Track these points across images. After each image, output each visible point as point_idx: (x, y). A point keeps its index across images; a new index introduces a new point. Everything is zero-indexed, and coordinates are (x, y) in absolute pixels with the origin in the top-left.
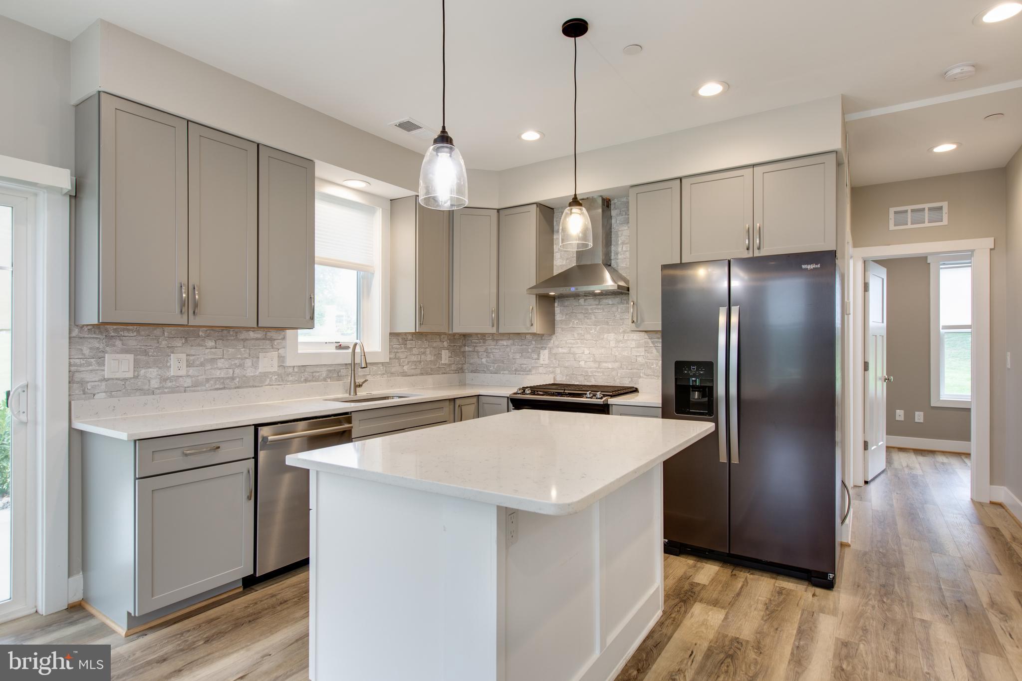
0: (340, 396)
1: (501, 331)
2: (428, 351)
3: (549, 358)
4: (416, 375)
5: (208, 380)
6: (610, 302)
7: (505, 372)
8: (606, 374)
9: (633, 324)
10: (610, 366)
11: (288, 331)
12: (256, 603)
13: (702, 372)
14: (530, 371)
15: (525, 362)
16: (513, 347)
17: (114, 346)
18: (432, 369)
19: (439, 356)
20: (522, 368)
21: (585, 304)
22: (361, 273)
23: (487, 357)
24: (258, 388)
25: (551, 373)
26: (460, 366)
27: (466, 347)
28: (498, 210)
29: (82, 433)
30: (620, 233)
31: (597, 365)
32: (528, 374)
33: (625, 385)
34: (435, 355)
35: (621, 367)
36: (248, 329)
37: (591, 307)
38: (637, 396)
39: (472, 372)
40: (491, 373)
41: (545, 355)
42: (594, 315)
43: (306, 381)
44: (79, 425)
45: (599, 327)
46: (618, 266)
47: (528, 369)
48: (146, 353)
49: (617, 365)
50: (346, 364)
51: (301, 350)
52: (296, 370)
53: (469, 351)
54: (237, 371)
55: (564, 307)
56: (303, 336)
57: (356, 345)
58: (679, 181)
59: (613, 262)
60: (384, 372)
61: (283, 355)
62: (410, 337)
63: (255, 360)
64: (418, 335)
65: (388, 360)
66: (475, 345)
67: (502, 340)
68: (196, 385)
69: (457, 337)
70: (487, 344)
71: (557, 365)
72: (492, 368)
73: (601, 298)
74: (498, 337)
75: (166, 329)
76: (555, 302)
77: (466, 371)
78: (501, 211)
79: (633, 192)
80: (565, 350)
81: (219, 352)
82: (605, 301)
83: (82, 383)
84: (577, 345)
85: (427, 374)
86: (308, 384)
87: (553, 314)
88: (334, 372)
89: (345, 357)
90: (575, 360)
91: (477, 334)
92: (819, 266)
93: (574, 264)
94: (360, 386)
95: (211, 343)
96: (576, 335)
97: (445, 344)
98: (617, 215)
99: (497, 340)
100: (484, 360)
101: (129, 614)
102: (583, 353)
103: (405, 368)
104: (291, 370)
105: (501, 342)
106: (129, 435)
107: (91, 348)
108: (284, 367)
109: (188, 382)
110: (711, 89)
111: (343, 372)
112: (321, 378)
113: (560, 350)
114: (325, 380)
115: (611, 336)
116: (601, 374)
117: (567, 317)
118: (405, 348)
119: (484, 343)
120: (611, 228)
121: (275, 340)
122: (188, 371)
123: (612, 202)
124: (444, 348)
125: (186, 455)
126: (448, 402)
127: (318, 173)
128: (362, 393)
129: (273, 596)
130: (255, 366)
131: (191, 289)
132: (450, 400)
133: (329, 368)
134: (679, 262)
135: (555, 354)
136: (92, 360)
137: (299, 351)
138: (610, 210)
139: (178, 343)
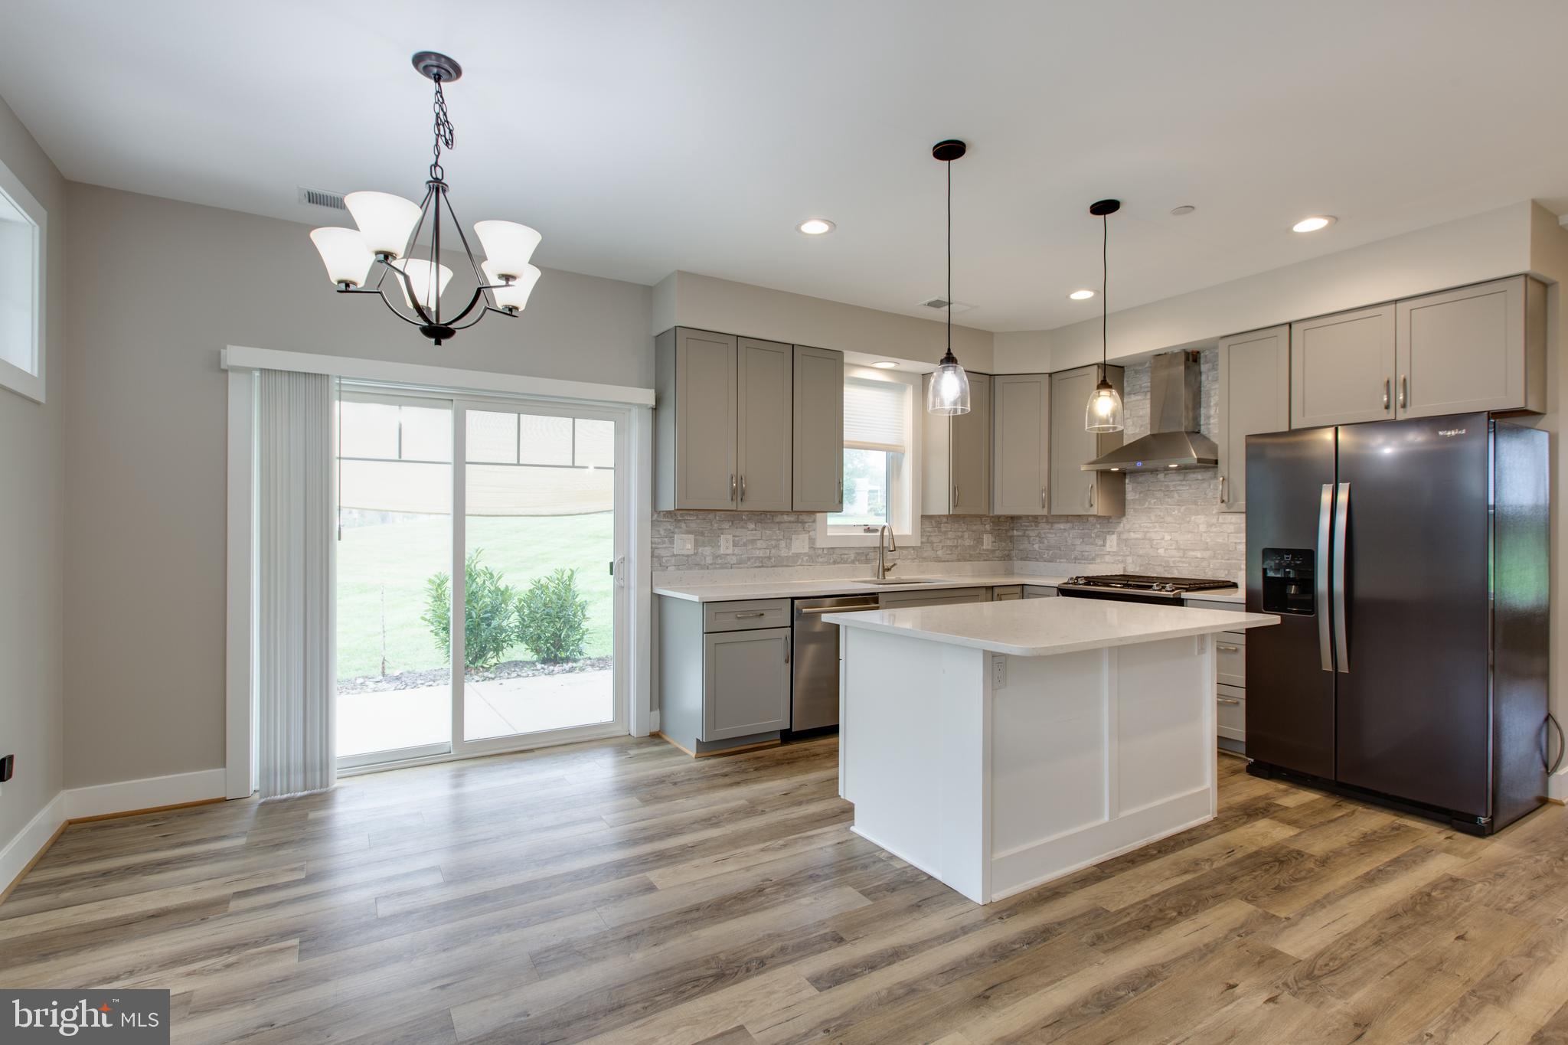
0: (868, 579)
1: (1054, 512)
2: (966, 535)
3: (1118, 544)
4: (952, 561)
5: (749, 559)
6: (1200, 477)
7: (1062, 560)
8: (1193, 564)
9: (1223, 504)
10: (1199, 555)
11: (818, 514)
12: (793, 753)
13: (1298, 562)
14: (1093, 559)
15: (1087, 549)
16: (1072, 532)
17: (681, 528)
18: (971, 555)
19: (979, 541)
20: (1083, 556)
21: (1166, 480)
22: (891, 453)
23: (1040, 542)
24: (790, 568)
25: (1120, 562)
26: (1006, 552)
27: (1015, 531)
28: (1050, 375)
29: (660, 596)
30: (1212, 392)
31: (1181, 554)
32: (1092, 563)
33: (1220, 579)
34: (974, 540)
35: (1214, 557)
36: (782, 513)
37: (1174, 483)
38: (1237, 592)
39: (1022, 559)
40: (1045, 561)
41: (1112, 542)
42: (1178, 493)
43: (835, 562)
44: (659, 591)
45: (1184, 507)
46: (1209, 433)
47: (1090, 557)
48: (702, 534)
49: (1207, 554)
50: (875, 547)
51: (830, 533)
52: (825, 552)
53: (1019, 536)
54: (773, 551)
55: (1138, 483)
56: (832, 519)
57: (884, 527)
58: (1287, 327)
59: (1202, 428)
60: (915, 557)
61: (814, 537)
62: (945, 520)
63: (788, 541)
64: (953, 518)
65: (919, 545)
66: (1025, 528)
67: (1058, 523)
68: (740, 562)
69: (1002, 519)
70: (1039, 528)
71: (1128, 553)
72: (1046, 556)
73: (1187, 473)
74: (1052, 519)
75: (718, 513)
76: (1125, 478)
77: (1015, 558)
78: (1053, 375)
79: (1223, 347)
80: (1139, 536)
81: (758, 533)
82: (1192, 476)
83: (659, 557)
84: (1155, 530)
85: (965, 560)
86: (836, 566)
87: (1123, 492)
88: (862, 555)
89: (873, 540)
90: (1152, 547)
91: (1028, 516)
92: (1464, 432)
93: (1149, 433)
94: (889, 570)
95: (751, 526)
96: (1153, 518)
97: (988, 527)
98: (1209, 370)
99: (1052, 523)
100: (1036, 546)
101: (698, 740)
102: (1163, 539)
103: (938, 553)
104: (820, 552)
105: (1056, 526)
106: (700, 598)
107: (665, 530)
108: (814, 549)
109: (734, 560)
110: (1311, 225)
111: (872, 555)
112: (849, 560)
113: (1133, 535)
114: (853, 562)
115: (1201, 519)
116: (1187, 565)
117: (1142, 495)
118: (940, 531)
119: (1036, 526)
120: (1200, 387)
121: (806, 522)
122: (734, 551)
123: (1202, 355)
124: (986, 532)
125: (739, 618)
126: (984, 590)
127: (846, 360)
128: (890, 577)
129: (806, 750)
130: (788, 547)
131: (740, 480)
132: (987, 588)
133: (858, 551)
134: (1287, 430)
135: (1126, 540)
136: (666, 539)
137: (829, 534)
138: (1199, 365)
139: (726, 525)
